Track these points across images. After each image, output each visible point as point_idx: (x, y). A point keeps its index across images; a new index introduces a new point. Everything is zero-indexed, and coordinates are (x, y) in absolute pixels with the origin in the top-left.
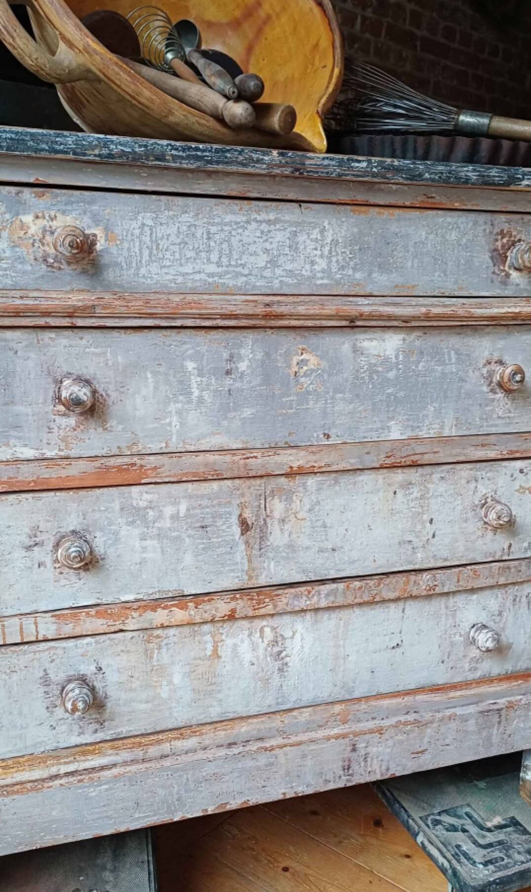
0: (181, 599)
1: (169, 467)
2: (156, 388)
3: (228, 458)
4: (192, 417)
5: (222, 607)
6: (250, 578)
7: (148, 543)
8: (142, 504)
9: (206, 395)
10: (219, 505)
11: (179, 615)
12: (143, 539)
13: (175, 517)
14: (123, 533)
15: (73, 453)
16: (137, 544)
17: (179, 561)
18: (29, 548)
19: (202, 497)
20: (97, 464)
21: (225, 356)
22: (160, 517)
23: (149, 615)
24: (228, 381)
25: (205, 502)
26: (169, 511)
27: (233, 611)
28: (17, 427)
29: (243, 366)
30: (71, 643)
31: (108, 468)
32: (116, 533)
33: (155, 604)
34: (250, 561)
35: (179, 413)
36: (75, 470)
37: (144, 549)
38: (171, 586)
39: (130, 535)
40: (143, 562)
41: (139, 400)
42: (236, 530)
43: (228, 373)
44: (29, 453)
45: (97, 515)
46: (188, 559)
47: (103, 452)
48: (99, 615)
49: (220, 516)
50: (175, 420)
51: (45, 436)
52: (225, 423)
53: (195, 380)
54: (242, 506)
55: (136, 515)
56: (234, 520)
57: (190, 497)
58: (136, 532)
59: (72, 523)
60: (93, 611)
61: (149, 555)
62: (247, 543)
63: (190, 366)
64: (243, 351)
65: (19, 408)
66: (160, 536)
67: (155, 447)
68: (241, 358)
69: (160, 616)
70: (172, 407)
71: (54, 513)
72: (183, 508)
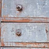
0: (36, 43)
1: (34, 20)
2: (32, 7)
3: (44, 19)
4: (38, 12)
5: (43, 45)
6: (48, 41)
7: (30, 32)
8: (29, 26)
9: (40, 8)
10: (42, 27)
11: (35, 46)
12: (29, 32)
13: (35, 28)
14: (26, 30)
15: (19, 17)
16: (28, 32)
17: (35, 36)
18: (12, 31)
19: (39, 25)
20: (22, 18)
21: (43, 2)
22: (32, 28)
23: (30, 45)
24: (44, 6)
25: (40, 26)
26: (34, 27)
27: (45, 46)
28: (11, 12)
29: (46, 4)
30: (17, 48)
31: (24, 19)
32: (25, 30)
33: (31, 43)
34: (48, 38)
35: (36, 11)
36: (19, 19)
37: (30, 34)
38: (34, 40)
39: (27, 31)
40: (29, 36)
41: (29, 9)
42: (45, 32)
43: (44, 5)
44: (12, 16)
45: (22, 27)
46: (37, 36)
47: (23, 17)
48: (22, 44)
49: (42, 29)
50: (35, 12)
51: (15, 14)
52: (43, 13)
53: (38, 6)
54: (46, 28)
55: (28, 28)
56: (45, 30)
57: (37, 25)
58: (28, 30)
59: (18, 28)
60: (21, 43)
61: (30, 35)
62: (47, 34)
63: (37, 4)
64: (46, 1)
65: (11, 9)
66: (32, 31)
67: (32, 17)
68: (46, 3)
69: (32, 45)
70: (34, 10)
71: (16, 26)
72: (36, 27)
